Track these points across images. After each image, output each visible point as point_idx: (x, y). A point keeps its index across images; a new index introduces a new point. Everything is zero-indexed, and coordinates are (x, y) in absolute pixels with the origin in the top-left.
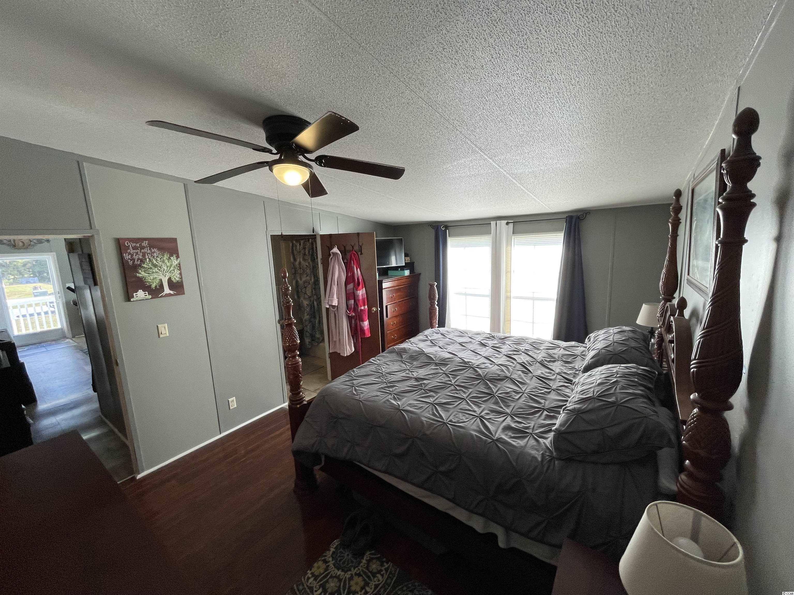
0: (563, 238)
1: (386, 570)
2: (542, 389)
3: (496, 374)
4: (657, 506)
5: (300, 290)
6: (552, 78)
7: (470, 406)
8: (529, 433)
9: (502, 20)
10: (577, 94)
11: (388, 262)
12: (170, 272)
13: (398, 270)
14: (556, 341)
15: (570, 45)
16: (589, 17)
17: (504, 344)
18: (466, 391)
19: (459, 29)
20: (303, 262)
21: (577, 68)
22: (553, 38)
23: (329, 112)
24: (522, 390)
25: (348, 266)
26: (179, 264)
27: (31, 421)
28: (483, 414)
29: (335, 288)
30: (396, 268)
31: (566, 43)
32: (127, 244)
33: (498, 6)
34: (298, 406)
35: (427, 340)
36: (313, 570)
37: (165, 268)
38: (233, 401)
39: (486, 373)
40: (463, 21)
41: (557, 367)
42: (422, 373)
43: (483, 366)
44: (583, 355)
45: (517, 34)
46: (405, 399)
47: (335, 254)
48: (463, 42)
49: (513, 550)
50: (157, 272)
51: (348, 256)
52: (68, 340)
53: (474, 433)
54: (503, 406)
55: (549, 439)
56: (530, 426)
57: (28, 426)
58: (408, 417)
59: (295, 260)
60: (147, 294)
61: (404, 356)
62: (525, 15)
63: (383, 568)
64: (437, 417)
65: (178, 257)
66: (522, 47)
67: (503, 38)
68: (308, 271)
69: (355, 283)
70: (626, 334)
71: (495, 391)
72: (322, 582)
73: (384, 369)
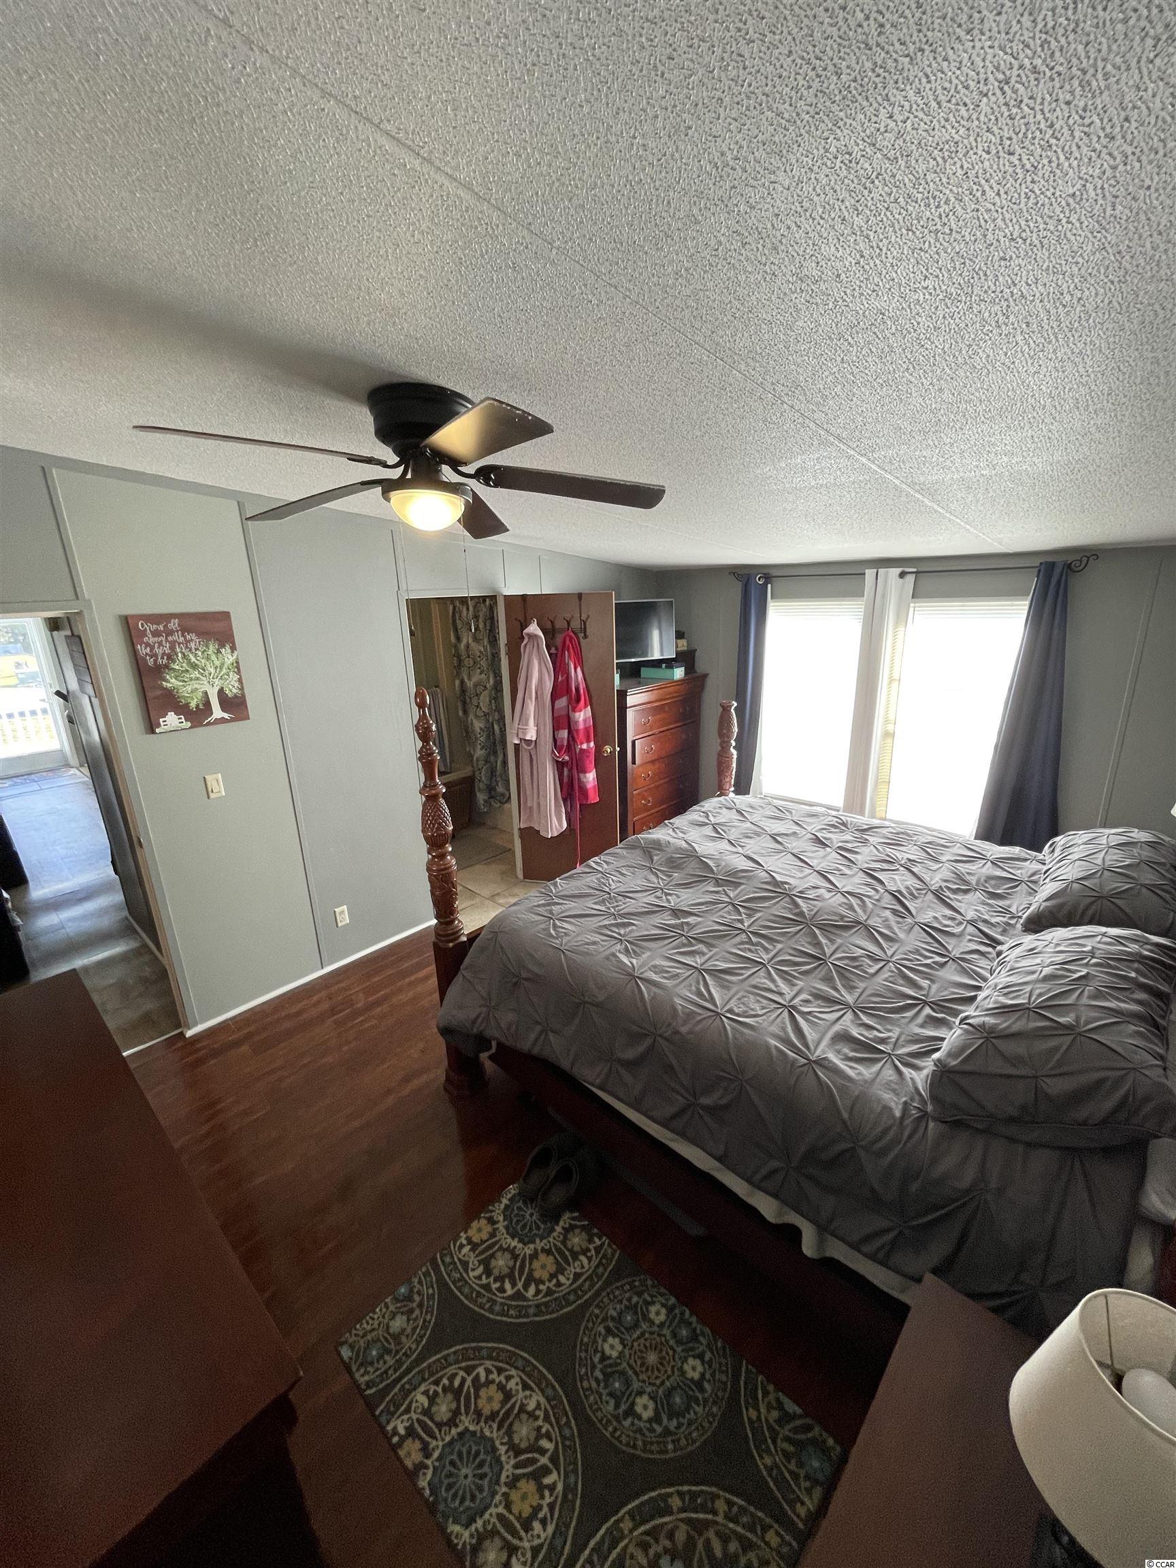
0: (1026, 612)
1: (598, 1249)
2: (928, 954)
3: (836, 914)
4: (1106, 1297)
5: (468, 700)
6: (1012, 292)
7: (773, 981)
8: (885, 1053)
9: (885, 175)
10: (1076, 325)
11: (645, 649)
12: (221, 678)
13: (661, 667)
14: (979, 842)
15: (1060, 221)
16: (1116, 153)
17: (865, 842)
18: (770, 947)
19: (778, 202)
20: (473, 645)
21: (1077, 269)
22: (1015, 207)
23: (488, 398)
24: (885, 953)
25: (558, 661)
26: (237, 662)
27: (19, 921)
28: (796, 1001)
29: (531, 707)
30: (657, 664)
31: (1051, 217)
32: (143, 626)
33: (874, 145)
34: (451, 945)
35: (707, 824)
36: (470, 1233)
37: (212, 670)
38: (342, 912)
39: (816, 910)
40: (787, 183)
41: (971, 905)
42: (685, 898)
43: (811, 894)
44: (1032, 883)
45: (922, 204)
46: (648, 954)
47: (533, 637)
48: (789, 228)
49: (831, 1264)
50: (198, 679)
51: (559, 640)
52: (73, 771)
53: (773, 1042)
54: (840, 987)
55: (925, 1072)
56: (889, 1038)
57: (13, 930)
58: (649, 995)
59: (458, 639)
60: (183, 720)
61: (655, 858)
62: (945, 161)
63: (591, 1247)
64: (706, 1000)
65: (233, 649)
66: (937, 232)
67: (888, 214)
68: (483, 663)
69: (571, 695)
70: (1135, 851)
71: (828, 951)
72: (483, 1256)
73: (614, 885)
